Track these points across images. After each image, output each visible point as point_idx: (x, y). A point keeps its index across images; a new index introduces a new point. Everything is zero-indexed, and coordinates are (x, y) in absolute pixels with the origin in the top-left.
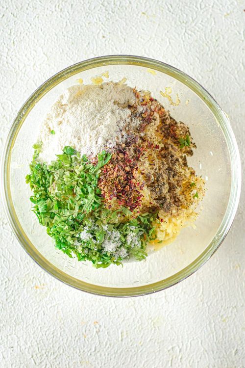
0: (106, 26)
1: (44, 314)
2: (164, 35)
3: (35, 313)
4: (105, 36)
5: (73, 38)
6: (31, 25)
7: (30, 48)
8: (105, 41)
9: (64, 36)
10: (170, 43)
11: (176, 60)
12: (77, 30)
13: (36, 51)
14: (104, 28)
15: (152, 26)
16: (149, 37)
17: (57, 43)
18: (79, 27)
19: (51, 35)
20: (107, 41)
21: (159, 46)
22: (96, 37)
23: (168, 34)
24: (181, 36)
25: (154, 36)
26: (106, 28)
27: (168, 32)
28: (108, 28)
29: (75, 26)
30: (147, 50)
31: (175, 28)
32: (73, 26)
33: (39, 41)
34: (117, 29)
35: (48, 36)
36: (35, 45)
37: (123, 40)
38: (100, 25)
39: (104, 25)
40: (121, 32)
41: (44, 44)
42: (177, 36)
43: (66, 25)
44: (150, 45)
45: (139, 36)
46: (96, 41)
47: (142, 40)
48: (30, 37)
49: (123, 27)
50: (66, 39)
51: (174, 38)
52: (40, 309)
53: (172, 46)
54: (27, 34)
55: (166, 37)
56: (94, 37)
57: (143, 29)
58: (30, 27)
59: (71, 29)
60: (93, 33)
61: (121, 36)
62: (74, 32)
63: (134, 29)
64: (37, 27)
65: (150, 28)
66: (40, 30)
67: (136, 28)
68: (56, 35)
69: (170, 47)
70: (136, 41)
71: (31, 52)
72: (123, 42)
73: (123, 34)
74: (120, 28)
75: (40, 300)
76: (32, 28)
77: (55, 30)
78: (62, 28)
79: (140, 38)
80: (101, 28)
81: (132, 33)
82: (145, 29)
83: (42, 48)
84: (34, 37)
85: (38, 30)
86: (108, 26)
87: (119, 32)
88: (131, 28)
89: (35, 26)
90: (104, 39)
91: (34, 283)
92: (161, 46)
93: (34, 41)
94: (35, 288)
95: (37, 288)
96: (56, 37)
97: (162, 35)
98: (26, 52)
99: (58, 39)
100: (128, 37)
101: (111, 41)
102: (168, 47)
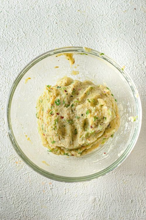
0: (58, 17)
1: (20, 179)
2: (90, 22)
3: (15, 178)
4: (57, 22)
5: (40, 24)
6: (16, 17)
7: (15, 29)
8: (57, 25)
9: (35, 23)
10: (93, 26)
11: (96, 36)
12: (42, 19)
13: (19, 31)
14: (57, 18)
15: (83, 17)
16: (82, 23)
17: (31, 27)
18: (43, 18)
19: (27, 22)
20: (58, 25)
21: (87, 28)
22: (52, 23)
23: (92, 21)
24: (99, 23)
25: (84, 23)
26: (58, 18)
27: (92, 20)
28: (59, 18)
29: (41, 17)
30: (81, 30)
31: (96, 18)
32: (40, 17)
33: (21, 26)
34: (64, 19)
35: (25, 23)
36: (18, 27)
37: (67, 25)
38: (54, 17)
39: (57, 17)
40: (66, 21)
41: (23, 27)
42: (97, 23)
43: (36, 17)
44: (83, 27)
45: (76, 23)
46: (52, 25)
47: (78, 25)
48: (16, 23)
49: (67, 18)
50: (36, 24)
51: (96, 24)
52: (18, 175)
53: (94, 28)
54: (14, 22)
55: (91, 23)
56: (51, 23)
57: (78, 19)
58: (16, 18)
59: (39, 19)
60: (50, 21)
61: (66, 23)
62: (40, 20)
63: (73, 19)
64: (20, 18)
65: (83, 18)
66: (21, 19)
67: (74, 19)
68: (30, 22)
69: (93, 28)
70: (75, 25)
71: (16, 31)
72: (67, 26)
73: (67, 22)
74: (66, 19)
75: (18, 170)
76: (17, 18)
77: (30, 19)
78: (33, 19)
79: (76, 24)
80: (55, 19)
81: (72, 21)
82: (80, 19)
83: (22, 29)
84: (18, 23)
85: (20, 20)
86: (59, 17)
87: (65, 21)
88: (72, 18)
89: (19, 17)
90: (57, 24)
91: (15, 160)
92: (88, 28)
93: (18, 25)
94: (15, 163)
95: (17, 163)
96: (30, 23)
97: (89, 22)
98: (13, 31)
99: (31, 24)
100: (70, 23)
101: (60, 25)
102: (92, 29)
